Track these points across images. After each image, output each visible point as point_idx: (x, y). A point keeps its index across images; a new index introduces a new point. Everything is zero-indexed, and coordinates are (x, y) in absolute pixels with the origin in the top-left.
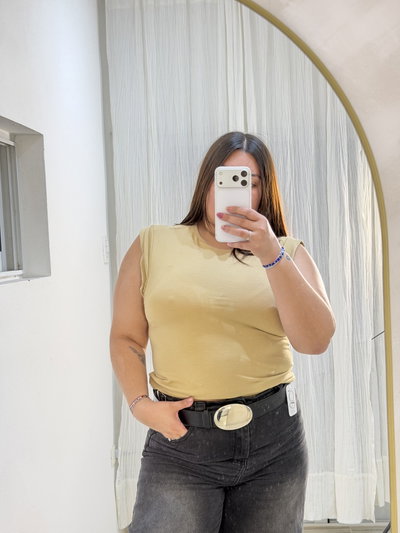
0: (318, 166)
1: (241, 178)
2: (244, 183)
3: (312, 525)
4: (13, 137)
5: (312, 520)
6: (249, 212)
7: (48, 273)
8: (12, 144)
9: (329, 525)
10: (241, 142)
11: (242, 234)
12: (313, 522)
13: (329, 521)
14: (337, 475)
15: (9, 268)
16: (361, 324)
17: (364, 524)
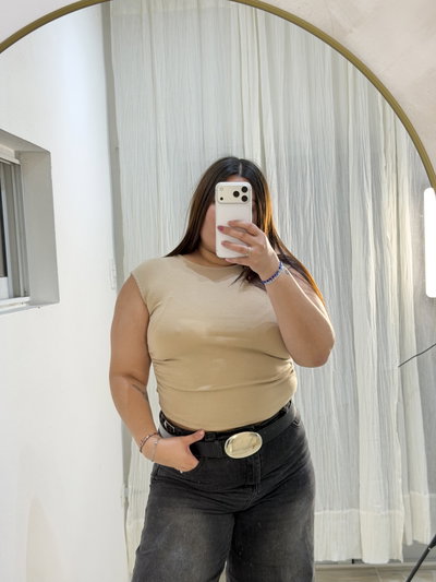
1: (242, 194)
2: (245, 199)
3: (335, 566)
4: (18, 155)
5: (335, 560)
6: (250, 226)
7: (57, 300)
8: (17, 162)
9: (354, 565)
10: (236, 167)
11: (241, 250)
12: (336, 563)
13: (353, 561)
14: (362, 512)
15: (16, 295)
16: (387, 350)
17: (392, 565)
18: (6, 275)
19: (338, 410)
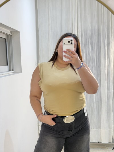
0: (98, 41)
1: (71, 42)
4: (11, 32)
5: (94, 142)
6: (73, 51)
7: (21, 72)
8: (11, 34)
13: (99, 142)
14: (102, 130)
15: (10, 71)
16: (110, 87)
17: (109, 143)
18: (7, 65)
19: (96, 102)
